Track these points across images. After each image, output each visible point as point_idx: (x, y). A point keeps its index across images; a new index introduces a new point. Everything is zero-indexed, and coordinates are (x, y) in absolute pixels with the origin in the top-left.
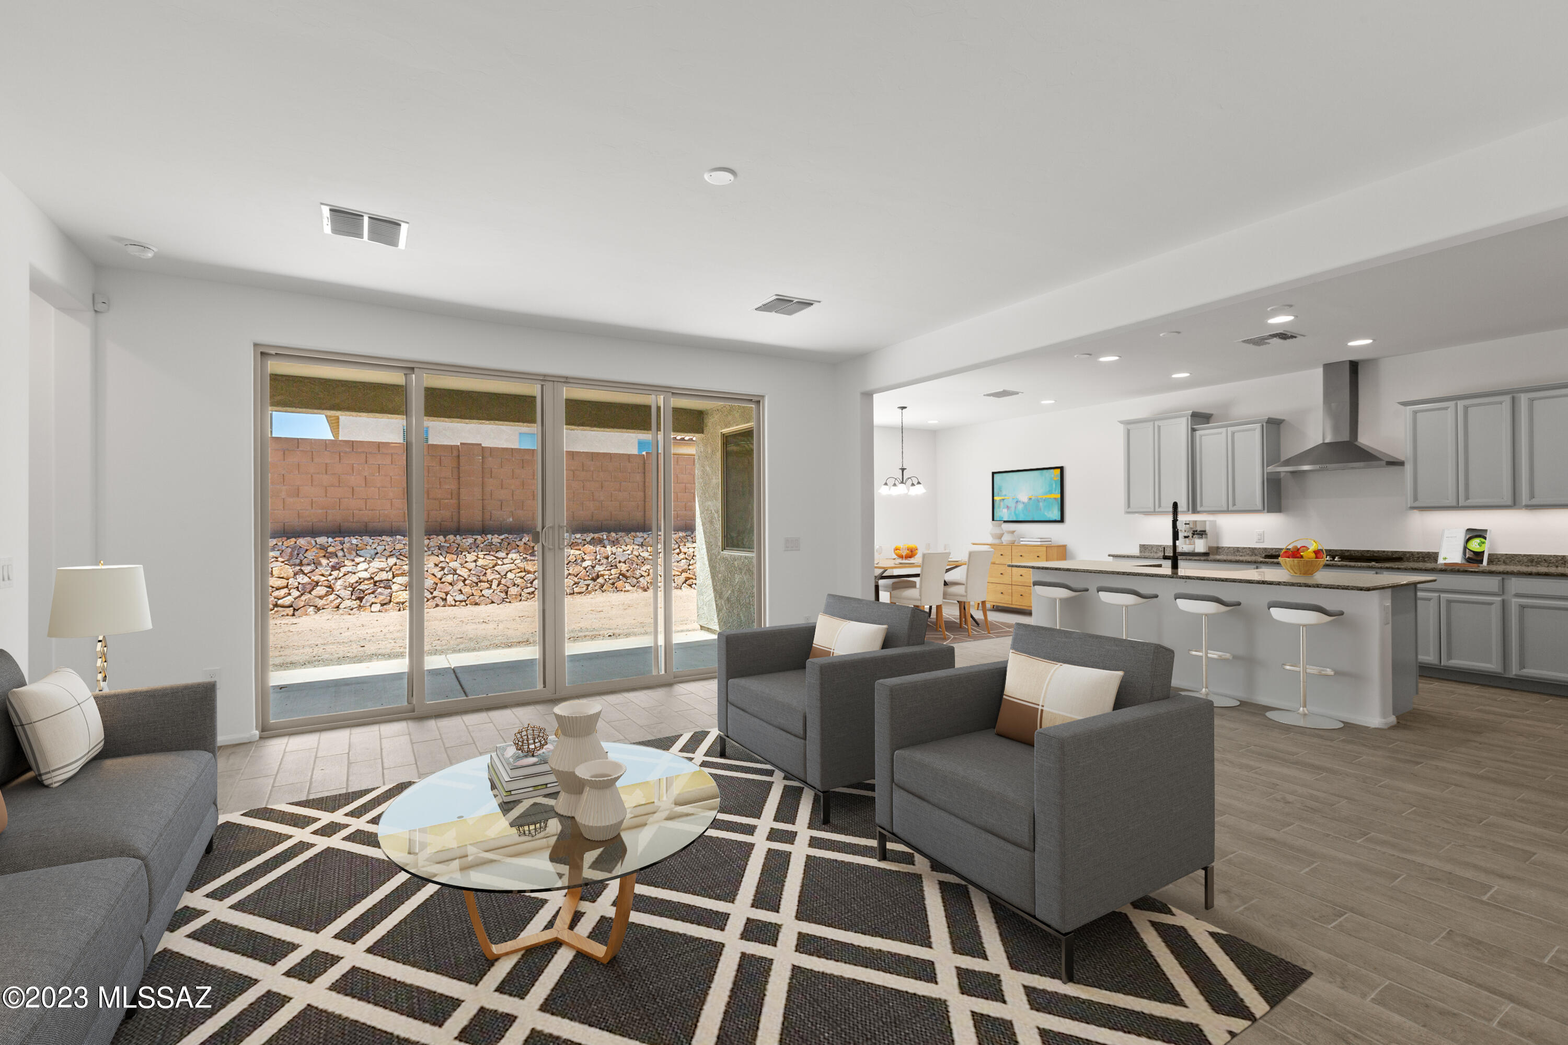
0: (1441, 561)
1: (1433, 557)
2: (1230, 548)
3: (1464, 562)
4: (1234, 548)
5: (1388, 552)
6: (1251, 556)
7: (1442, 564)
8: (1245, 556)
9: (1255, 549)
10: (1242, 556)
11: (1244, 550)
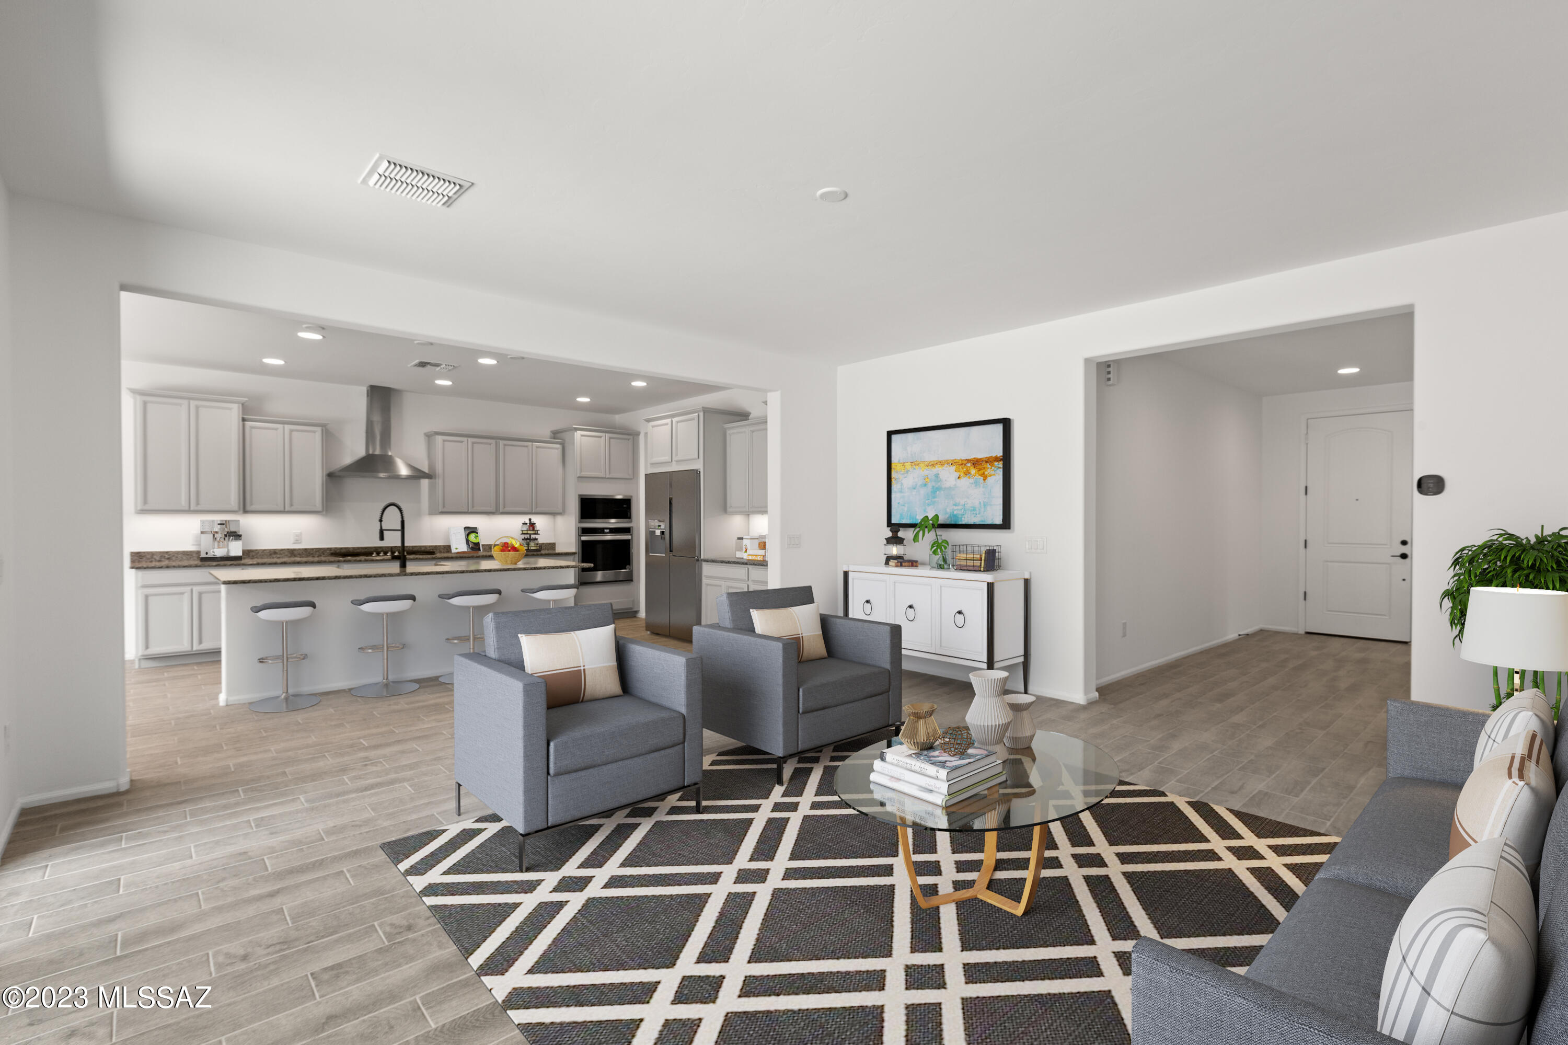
0: (454, 550)
1: (448, 548)
2: (265, 550)
3: (469, 550)
4: (270, 550)
5: (410, 547)
6: (290, 557)
7: (455, 553)
8: (282, 558)
9: (294, 550)
10: (279, 558)
11: (282, 552)
